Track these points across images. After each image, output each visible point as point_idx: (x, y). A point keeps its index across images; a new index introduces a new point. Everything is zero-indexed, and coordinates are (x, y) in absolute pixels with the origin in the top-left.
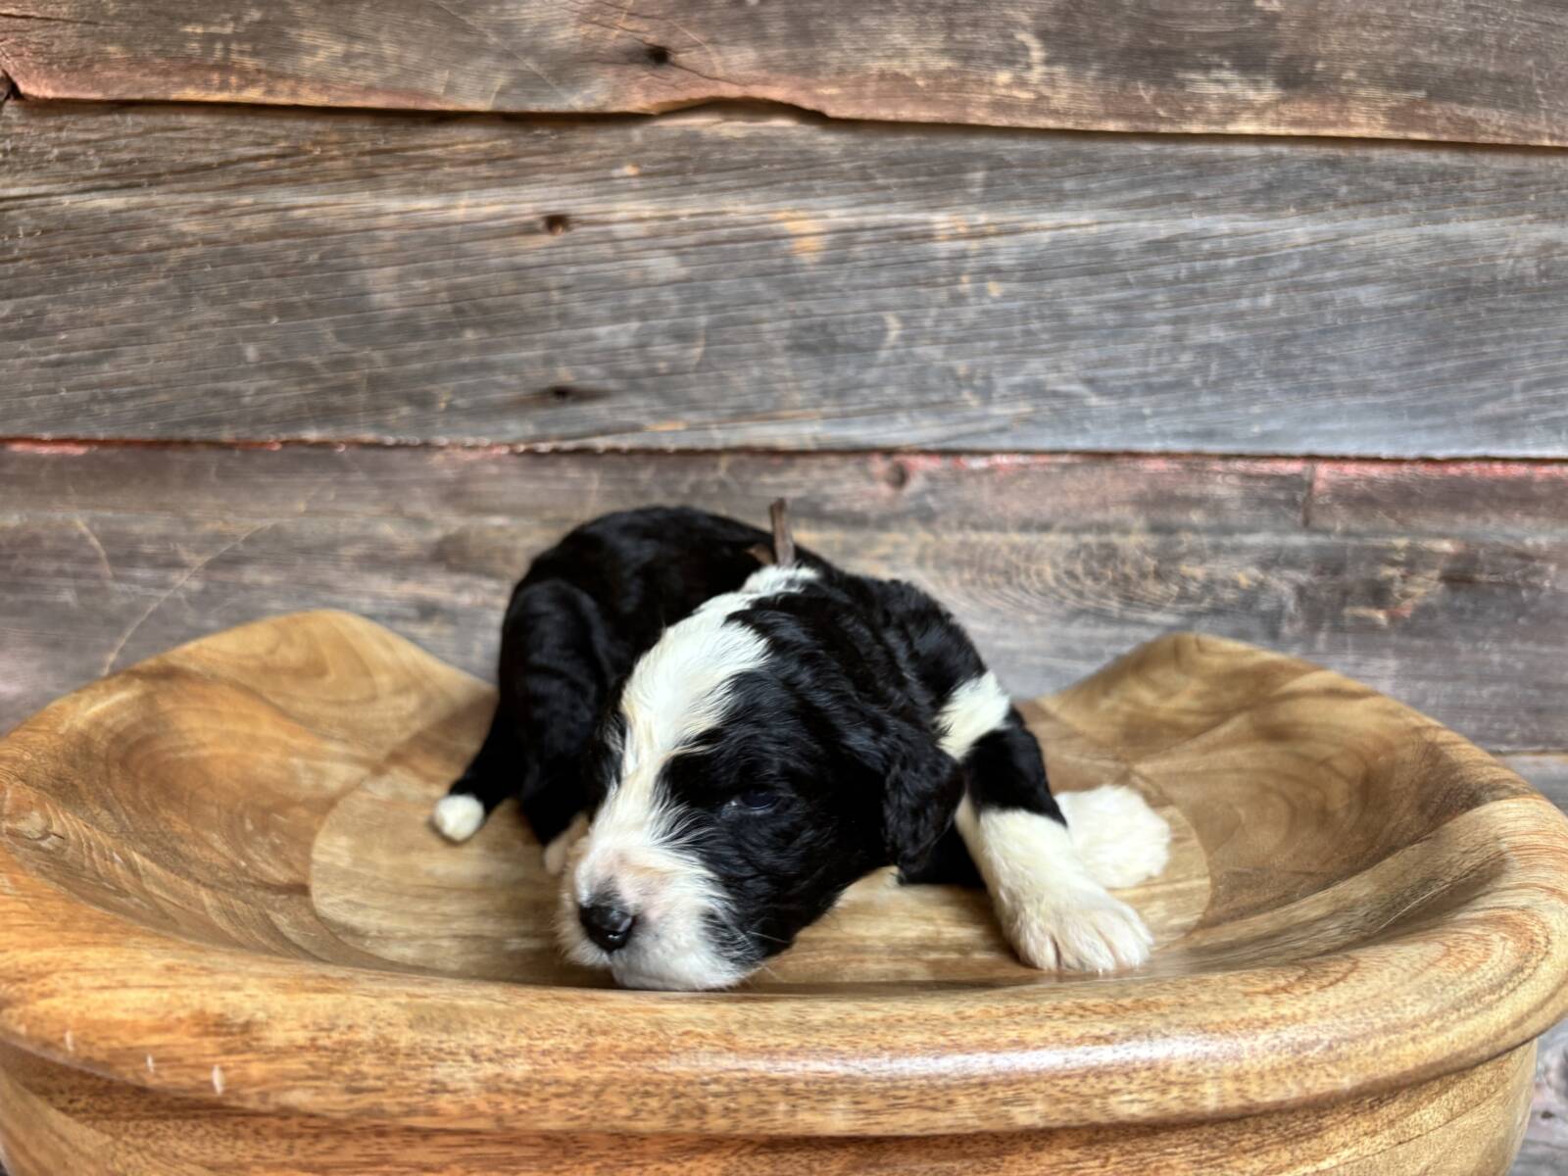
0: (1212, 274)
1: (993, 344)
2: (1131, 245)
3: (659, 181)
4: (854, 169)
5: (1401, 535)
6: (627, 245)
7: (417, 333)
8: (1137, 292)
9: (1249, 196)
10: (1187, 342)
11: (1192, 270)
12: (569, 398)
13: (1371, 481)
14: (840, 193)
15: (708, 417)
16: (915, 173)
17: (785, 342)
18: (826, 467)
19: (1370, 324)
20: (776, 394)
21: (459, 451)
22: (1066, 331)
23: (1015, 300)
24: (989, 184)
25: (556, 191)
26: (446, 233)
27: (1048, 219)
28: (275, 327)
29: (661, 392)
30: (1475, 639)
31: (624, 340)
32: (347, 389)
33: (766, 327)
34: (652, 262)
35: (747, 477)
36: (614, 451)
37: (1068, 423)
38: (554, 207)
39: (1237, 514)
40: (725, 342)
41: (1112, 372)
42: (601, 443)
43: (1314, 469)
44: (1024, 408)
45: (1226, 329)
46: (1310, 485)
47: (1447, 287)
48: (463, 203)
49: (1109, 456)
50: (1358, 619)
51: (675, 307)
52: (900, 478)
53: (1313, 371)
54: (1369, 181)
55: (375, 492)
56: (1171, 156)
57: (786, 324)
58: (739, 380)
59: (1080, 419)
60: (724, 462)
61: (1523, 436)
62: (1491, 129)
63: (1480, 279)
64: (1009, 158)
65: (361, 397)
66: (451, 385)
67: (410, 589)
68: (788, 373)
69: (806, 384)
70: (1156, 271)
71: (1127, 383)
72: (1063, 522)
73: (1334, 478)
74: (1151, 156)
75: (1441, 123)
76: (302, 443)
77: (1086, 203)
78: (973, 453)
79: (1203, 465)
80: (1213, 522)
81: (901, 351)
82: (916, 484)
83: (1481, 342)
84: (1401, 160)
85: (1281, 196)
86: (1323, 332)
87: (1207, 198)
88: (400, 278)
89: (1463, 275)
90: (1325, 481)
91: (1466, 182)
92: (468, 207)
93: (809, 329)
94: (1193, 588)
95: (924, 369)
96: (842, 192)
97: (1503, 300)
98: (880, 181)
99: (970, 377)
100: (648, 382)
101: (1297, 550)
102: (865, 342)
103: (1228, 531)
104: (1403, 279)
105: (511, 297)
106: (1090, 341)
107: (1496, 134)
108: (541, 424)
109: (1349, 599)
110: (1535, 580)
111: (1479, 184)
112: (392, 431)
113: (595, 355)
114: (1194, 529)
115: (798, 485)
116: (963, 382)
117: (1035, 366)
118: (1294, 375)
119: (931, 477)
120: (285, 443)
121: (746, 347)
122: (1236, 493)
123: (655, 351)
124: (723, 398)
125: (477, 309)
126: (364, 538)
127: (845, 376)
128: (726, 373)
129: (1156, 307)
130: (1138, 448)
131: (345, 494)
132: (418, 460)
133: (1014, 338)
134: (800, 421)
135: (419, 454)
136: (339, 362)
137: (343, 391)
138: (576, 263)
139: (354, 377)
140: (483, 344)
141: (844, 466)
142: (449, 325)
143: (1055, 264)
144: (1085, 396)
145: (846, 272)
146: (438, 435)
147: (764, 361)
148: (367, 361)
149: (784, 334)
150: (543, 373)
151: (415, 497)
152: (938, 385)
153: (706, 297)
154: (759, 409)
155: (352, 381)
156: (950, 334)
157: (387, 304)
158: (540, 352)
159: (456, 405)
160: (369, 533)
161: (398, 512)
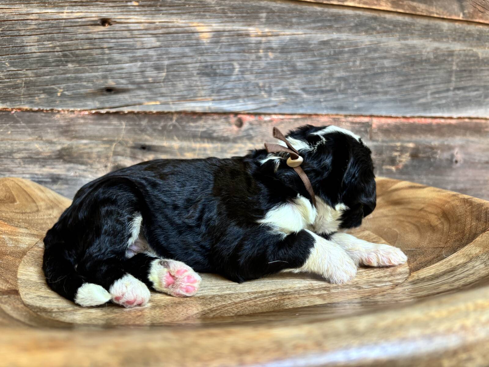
0: (341, 53)
1: (271, 75)
2: (315, 42)
3: (146, 9)
4: (220, 9)
5: (398, 142)
6: (136, 32)
7: (47, 64)
8: (318, 58)
9: (350, 28)
10: (333, 76)
11: (335, 51)
12: (113, 92)
13: (389, 124)
14: (215, 18)
15: (169, 99)
16: (242, 13)
17: (197, 71)
18: (213, 120)
19: (387, 72)
20: (195, 91)
21: (66, 113)
22: (295, 71)
23: (278, 59)
24: (267, 18)
25: (104, 10)
26: (59, 23)
27: (288, 32)
29: (149, 89)
30: (419, 175)
31: (135, 70)
32: (16, 87)
33: (190, 66)
34: (146, 39)
35: (184, 123)
36: (131, 113)
37: (297, 104)
38: (105, 15)
40: (174, 71)
41: (310, 86)
42: (126, 110)
43: (372, 120)
44: (282, 98)
45: (345, 72)
46: (371, 126)
47: (409, 61)
48: (66, 11)
49: (310, 115)
50: (387, 170)
51: (155, 58)
52: (240, 124)
53: (372, 87)
54: (385, 25)
55: (29, 130)
56: (326, 12)
57: (198, 65)
58: (180, 86)
59: (301, 102)
60: (175, 118)
61: (430, 109)
62: (420, 10)
63: (418, 59)
64: (274, 9)
65: (23, 90)
66: (63, 86)
67: (47, 170)
68: (199, 83)
69: (205, 88)
70: (324, 51)
71: (315, 90)
73: (378, 123)
74: (320, 12)
75: (406, 7)
77: (300, 27)
78: (265, 114)
79: (339, 119)
81: (240, 76)
82: (246, 126)
83: (419, 79)
84: (394, 19)
85: (360, 29)
86: (375, 74)
87: (338, 28)
88: (38, 41)
89: (413, 57)
90: (375, 124)
91: (412, 27)
92: (67, 13)
93: (206, 67)
95: (248, 83)
96: (215, 17)
97: (424, 66)
98: (230, 15)
99: (264, 86)
100: (145, 86)
102: (226, 72)
104: (397, 57)
105: (87, 51)
106: (303, 75)
107: (422, 12)
108: (102, 102)
109: (384, 163)
110: (435, 156)
111: (416, 28)
112: (38, 105)
113: (123, 75)
115: (203, 127)
116: (261, 89)
117: (285, 83)
118: (366, 88)
119: (251, 124)
121: (182, 73)
123: (147, 74)
124: (174, 92)
125: (73, 55)
126: (25, 150)
127: (219, 85)
128: (175, 83)
129: (324, 63)
130: (319, 113)
131: (15, 131)
132: (49, 117)
133: (278, 73)
134: (203, 102)
135: (49, 115)
136: (11, 75)
137: (14, 87)
138: (115, 38)
139: (19, 81)
140: (76, 69)
141: (220, 119)
142: (61, 61)
143: (291, 47)
144: (301, 94)
145: (219, 47)
146: (57, 106)
147: (190, 79)
148: (24, 74)
149: (197, 68)
150: (102, 82)
151: (48, 133)
152: (253, 89)
153: (167, 54)
154: (189, 96)
155: (17, 83)
156: (256, 71)
157: (33, 51)
158: (100, 73)
159: (65, 94)
160: (27, 147)
161: (40, 139)
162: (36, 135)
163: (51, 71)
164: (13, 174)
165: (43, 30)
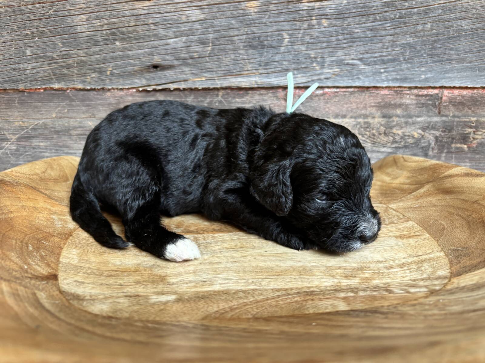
0: (408, 15)
1: (325, 44)
2: (377, 4)
5: (474, 117)
6: (181, 5)
7: (96, 43)
8: (380, 23)
10: (398, 43)
11: (401, 14)
12: (159, 69)
13: (463, 96)
15: (214, 75)
17: (245, 44)
18: (261, 94)
19: (466, 34)
20: (241, 65)
21: (116, 91)
22: (352, 40)
23: (334, 27)
28: (37, 41)
29: (195, 65)
31: (180, 45)
32: (69, 67)
33: (236, 38)
34: (190, 12)
35: (230, 99)
36: (178, 89)
37: (352, 76)
39: (414, 110)
40: (219, 45)
41: (370, 55)
42: (172, 86)
43: (443, 92)
44: (336, 70)
46: (441, 98)
49: (368, 88)
50: (457, 148)
51: (200, 32)
53: (445, 54)
55: (84, 109)
58: (226, 60)
59: (358, 74)
60: (221, 93)
65: (75, 70)
66: (111, 64)
68: (245, 57)
69: (252, 61)
71: (376, 59)
72: (351, 114)
73: (450, 95)
76: (52, 89)
79: (402, 91)
80: (405, 113)
81: (290, 47)
86: (449, 38)
88: (87, 20)
90: (447, 96)
93: (253, 39)
94: (397, 138)
95: (298, 54)
99: (316, 57)
100: (190, 61)
101: (436, 122)
102: (275, 44)
103: (411, 117)
105: (133, 28)
106: (362, 43)
108: (149, 79)
109: (454, 141)
112: (90, 84)
113: (168, 50)
114: (398, 116)
115: (250, 102)
116: (313, 60)
117: (340, 53)
118: (438, 55)
120: (45, 89)
121: (228, 46)
122: (414, 102)
123: (193, 48)
124: (220, 67)
125: (120, 33)
126: (80, 127)
127: (268, 57)
128: (220, 57)
129: (387, 28)
130: (378, 85)
131: (72, 110)
132: (100, 95)
133: (333, 42)
134: (250, 76)
135: (101, 93)
136: (64, 55)
137: (68, 67)
138: (160, 13)
139: (71, 61)
140: (123, 47)
141: (268, 94)
142: (109, 39)
143: (348, 12)
144: (359, 65)
145: (268, 16)
146: (107, 84)
147: (236, 52)
148: (76, 54)
149: (244, 41)
150: (148, 59)
151: (100, 111)
152: (304, 61)
153: (212, 27)
154: (234, 71)
155: (70, 63)
156: (307, 40)
157: (83, 31)
158: (147, 50)
159: (114, 72)
160: (82, 125)
161: (93, 116)
162: (90, 113)
163: (100, 50)
164: (71, 150)
165: (91, 9)
